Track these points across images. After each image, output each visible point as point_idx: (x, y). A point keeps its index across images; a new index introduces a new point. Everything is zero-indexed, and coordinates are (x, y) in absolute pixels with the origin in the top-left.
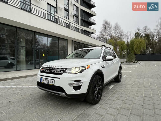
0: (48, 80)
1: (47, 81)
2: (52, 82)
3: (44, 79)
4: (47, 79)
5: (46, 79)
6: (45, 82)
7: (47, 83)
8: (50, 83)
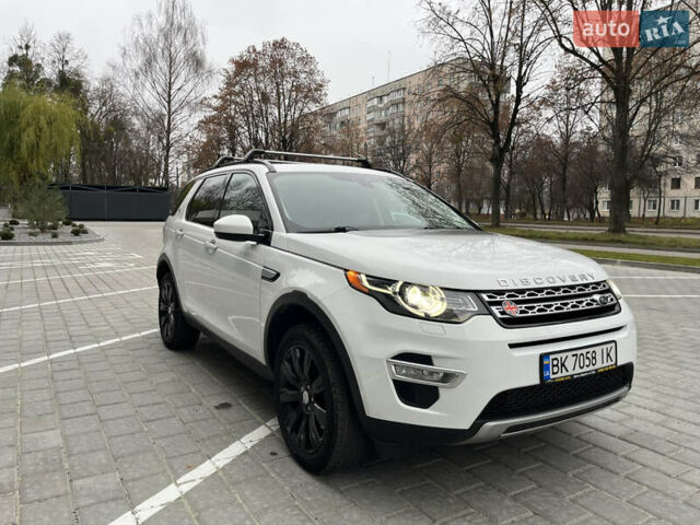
0: (591, 350)
1: (587, 362)
2: (608, 355)
3: (564, 355)
4: (584, 351)
5: (579, 352)
6: (578, 370)
7: (586, 369)
8: (599, 365)
